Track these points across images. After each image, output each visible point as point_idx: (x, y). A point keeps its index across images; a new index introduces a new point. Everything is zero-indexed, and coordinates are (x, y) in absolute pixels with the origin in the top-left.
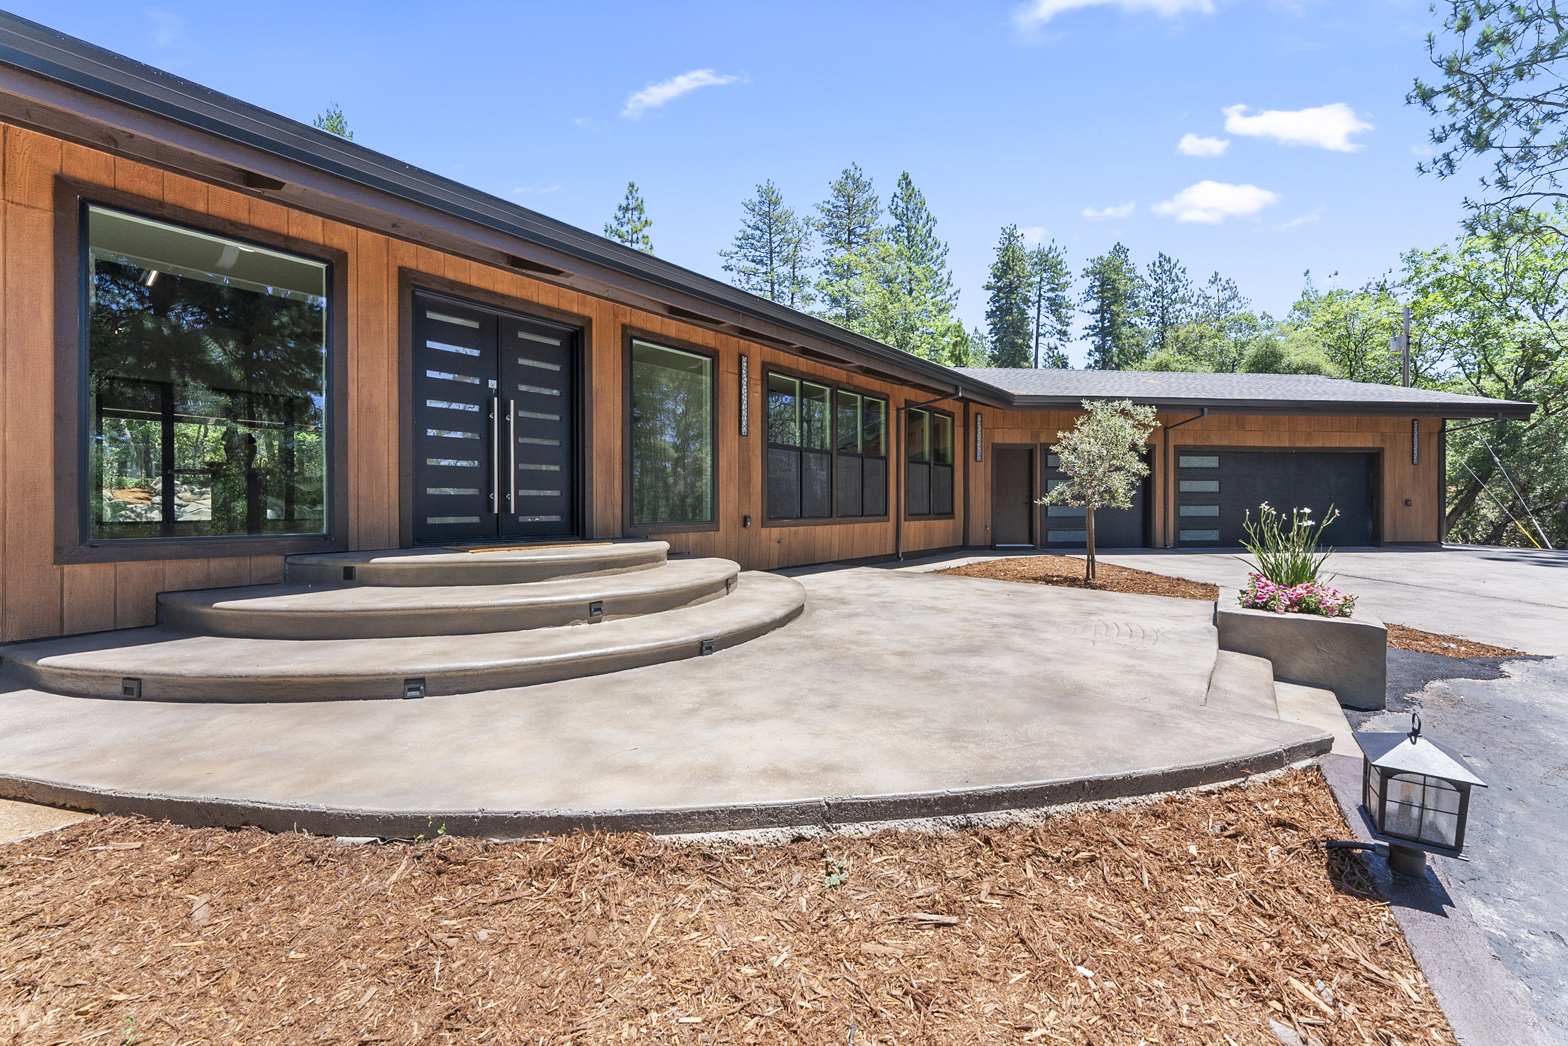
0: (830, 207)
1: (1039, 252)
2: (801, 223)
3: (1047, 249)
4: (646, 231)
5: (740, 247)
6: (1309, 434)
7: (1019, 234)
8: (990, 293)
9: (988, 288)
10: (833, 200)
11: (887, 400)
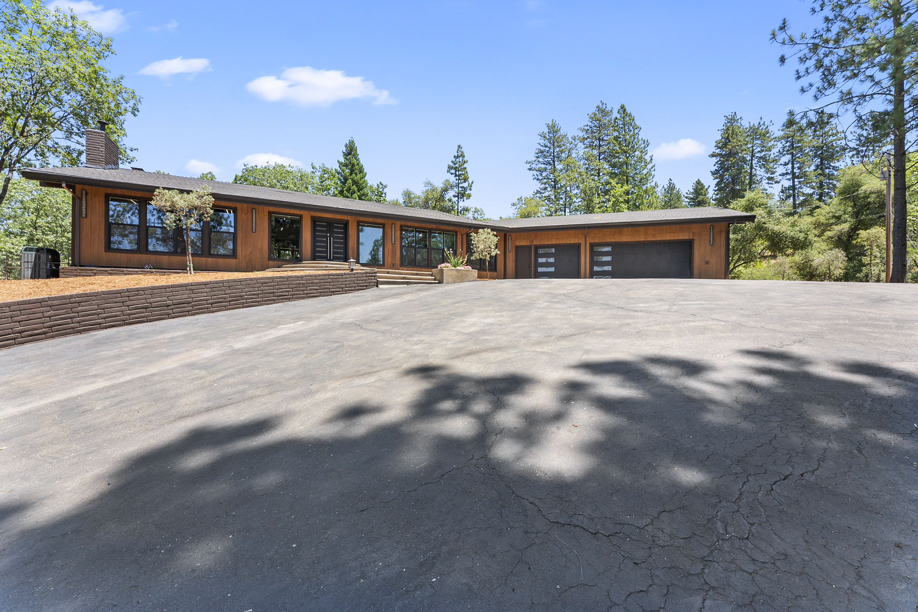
0: (588, 128)
1: (750, 128)
2: (570, 140)
3: (756, 124)
4: (465, 165)
5: (537, 157)
6: (654, 235)
7: (738, 117)
8: (715, 160)
9: (713, 156)
10: (590, 124)
11: (456, 232)
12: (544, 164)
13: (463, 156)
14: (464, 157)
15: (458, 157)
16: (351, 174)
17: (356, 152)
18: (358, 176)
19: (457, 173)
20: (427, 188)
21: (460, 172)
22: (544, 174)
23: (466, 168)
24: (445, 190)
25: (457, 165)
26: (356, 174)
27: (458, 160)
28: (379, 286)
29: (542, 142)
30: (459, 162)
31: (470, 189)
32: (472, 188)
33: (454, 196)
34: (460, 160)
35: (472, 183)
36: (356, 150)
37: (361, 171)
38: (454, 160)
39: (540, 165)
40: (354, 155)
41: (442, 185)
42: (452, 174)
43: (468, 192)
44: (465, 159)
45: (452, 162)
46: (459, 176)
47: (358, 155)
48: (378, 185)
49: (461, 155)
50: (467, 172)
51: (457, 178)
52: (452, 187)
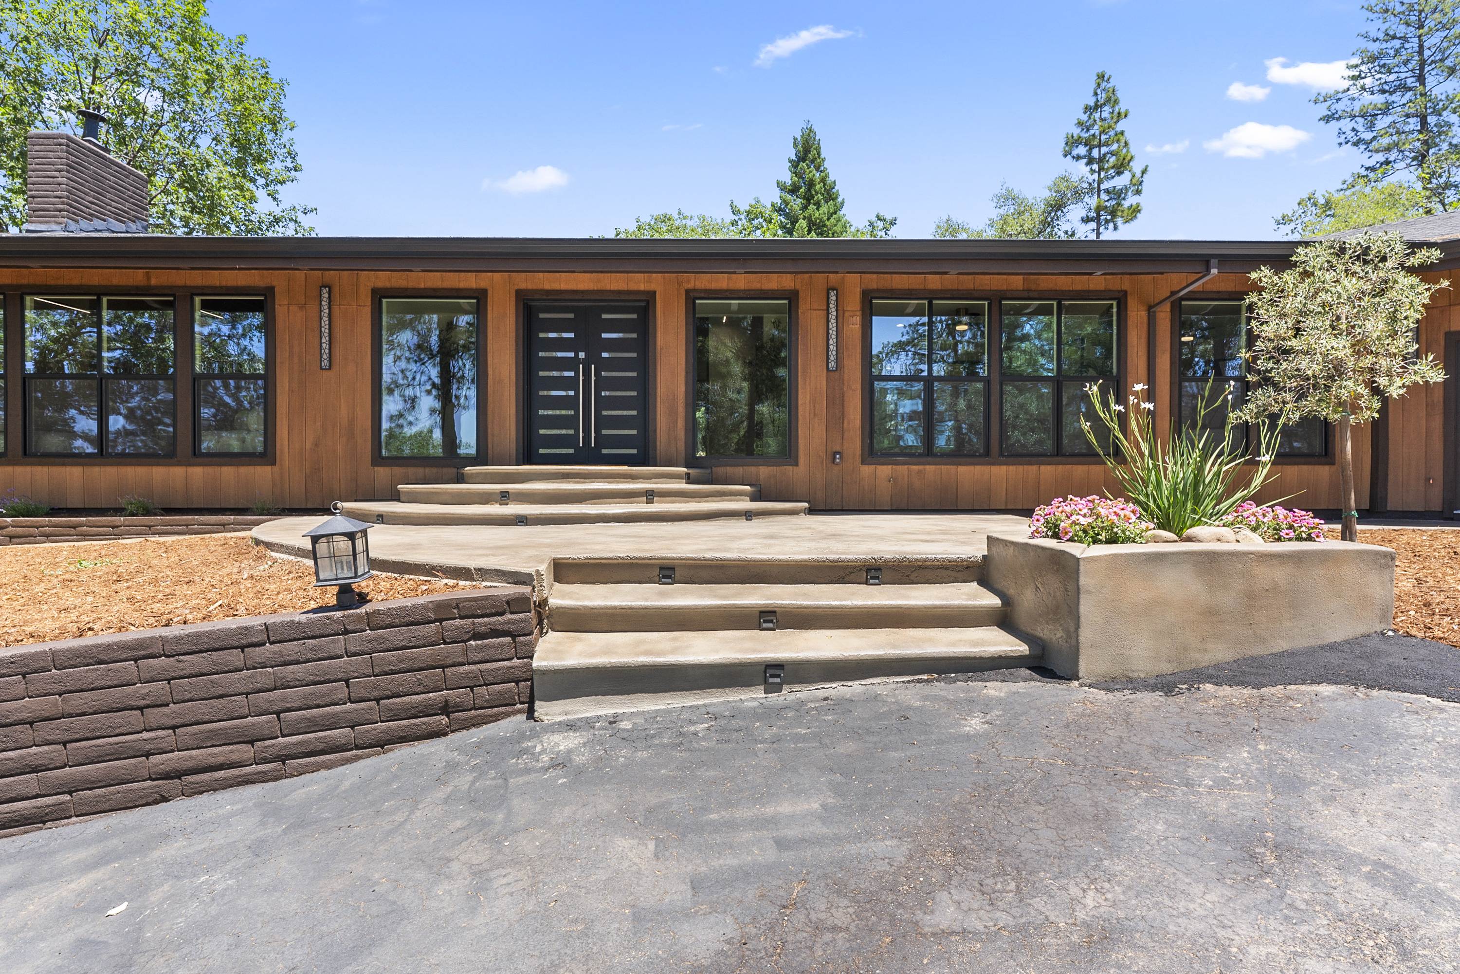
11: (1122, 299)
12: (1383, 92)
13: (1112, 100)
14: (1116, 102)
15: (1097, 107)
16: (805, 208)
17: (819, 154)
18: (824, 209)
19: (1095, 153)
20: (1002, 211)
21: (1104, 150)
22: (1382, 123)
23: (1122, 133)
24: (1057, 206)
25: (1095, 130)
26: (818, 205)
27: (1097, 115)
28: (540, 708)
29: (1376, 28)
30: (1102, 120)
31: (1138, 192)
32: (1145, 187)
33: (1086, 220)
34: (1105, 114)
35: (1144, 172)
36: (818, 150)
37: (830, 195)
38: (1084, 118)
39: (1367, 97)
40: (813, 161)
41: (1047, 194)
42: (1078, 158)
43: (1130, 200)
44: (1122, 107)
45: (1080, 124)
46: (1101, 160)
47: (823, 160)
48: (871, 224)
49: (1108, 100)
50: (1126, 144)
51: (1095, 167)
52: (1078, 195)
